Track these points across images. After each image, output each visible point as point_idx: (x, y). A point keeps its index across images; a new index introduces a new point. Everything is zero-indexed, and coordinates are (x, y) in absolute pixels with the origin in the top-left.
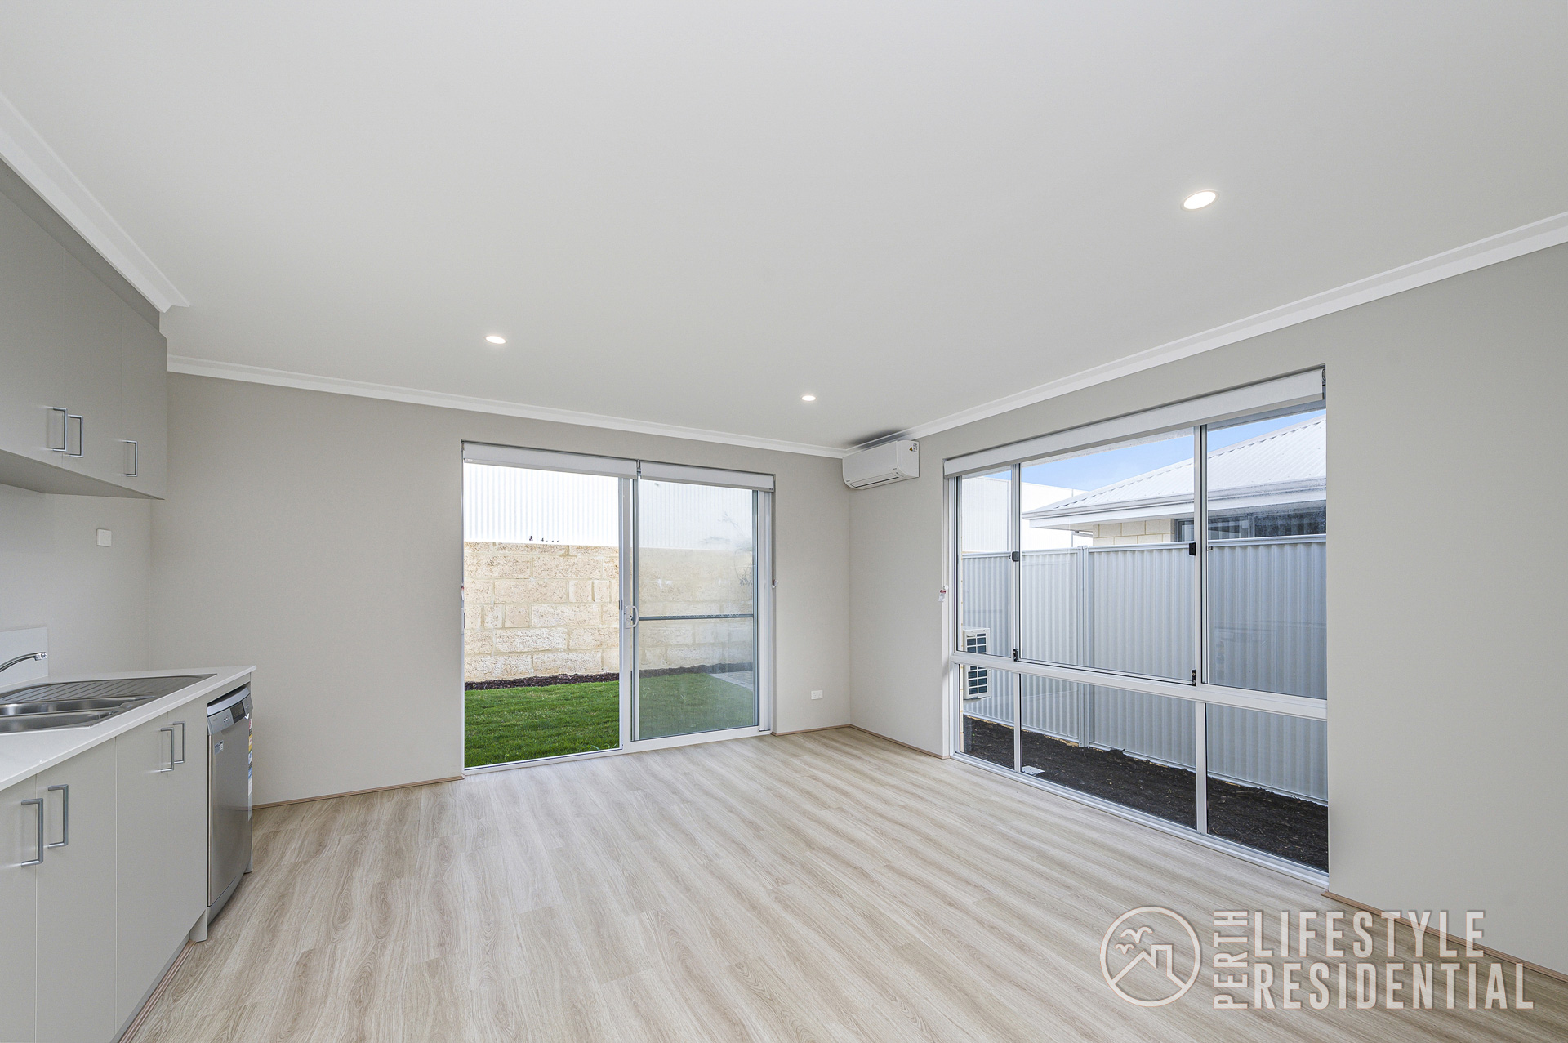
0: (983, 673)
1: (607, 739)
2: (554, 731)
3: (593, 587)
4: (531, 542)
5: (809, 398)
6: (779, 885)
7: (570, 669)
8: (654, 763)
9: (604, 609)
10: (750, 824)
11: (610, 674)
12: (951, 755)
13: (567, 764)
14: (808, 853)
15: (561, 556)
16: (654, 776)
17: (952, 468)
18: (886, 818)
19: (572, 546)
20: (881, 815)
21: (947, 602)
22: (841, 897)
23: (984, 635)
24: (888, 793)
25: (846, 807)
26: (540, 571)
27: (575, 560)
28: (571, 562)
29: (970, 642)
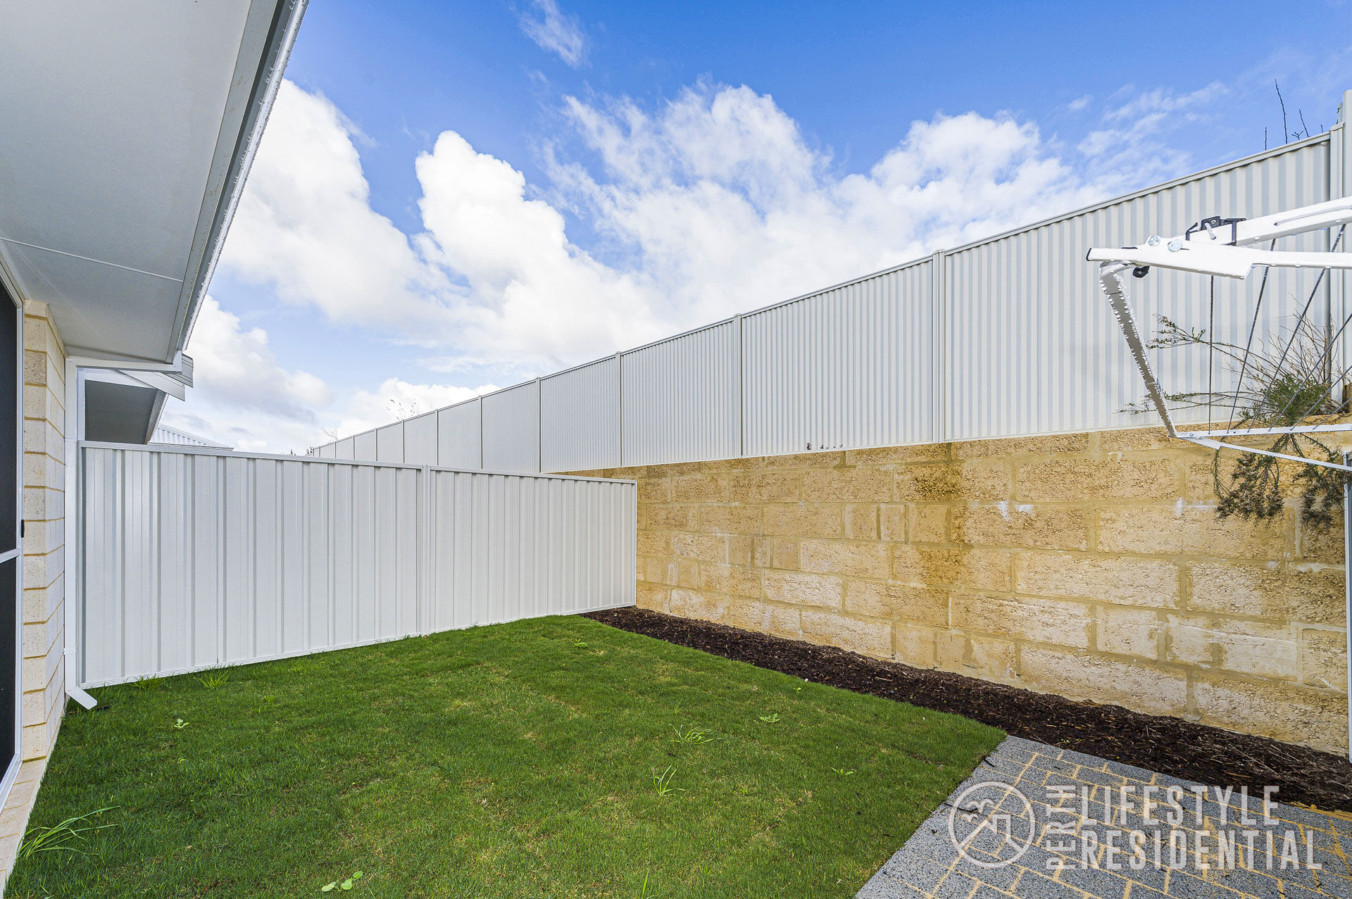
3: (878, 516)
4: (809, 452)
9: (897, 553)
15: (835, 468)
19: (851, 451)
26: (809, 492)
27: (853, 473)
28: (848, 475)
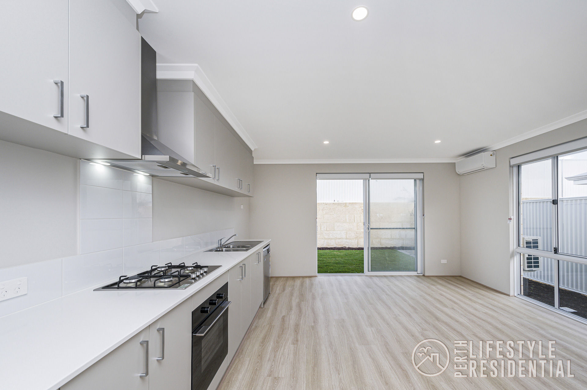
0: (537, 258)
1: (360, 270)
2: (342, 265)
3: (354, 217)
4: (334, 202)
5: (438, 142)
7: (347, 245)
8: (376, 280)
9: (358, 225)
10: (413, 307)
11: (360, 248)
12: (516, 295)
13: (347, 276)
14: (437, 322)
15: (344, 206)
16: (376, 284)
17: (514, 162)
18: (475, 316)
19: (348, 203)
20: (473, 314)
21: (513, 225)
23: (537, 240)
24: (478, 306)
25: (455, 308)
26: (337, 212)
27: (349, 208)
28: (347, 208)
29: (527, 243)
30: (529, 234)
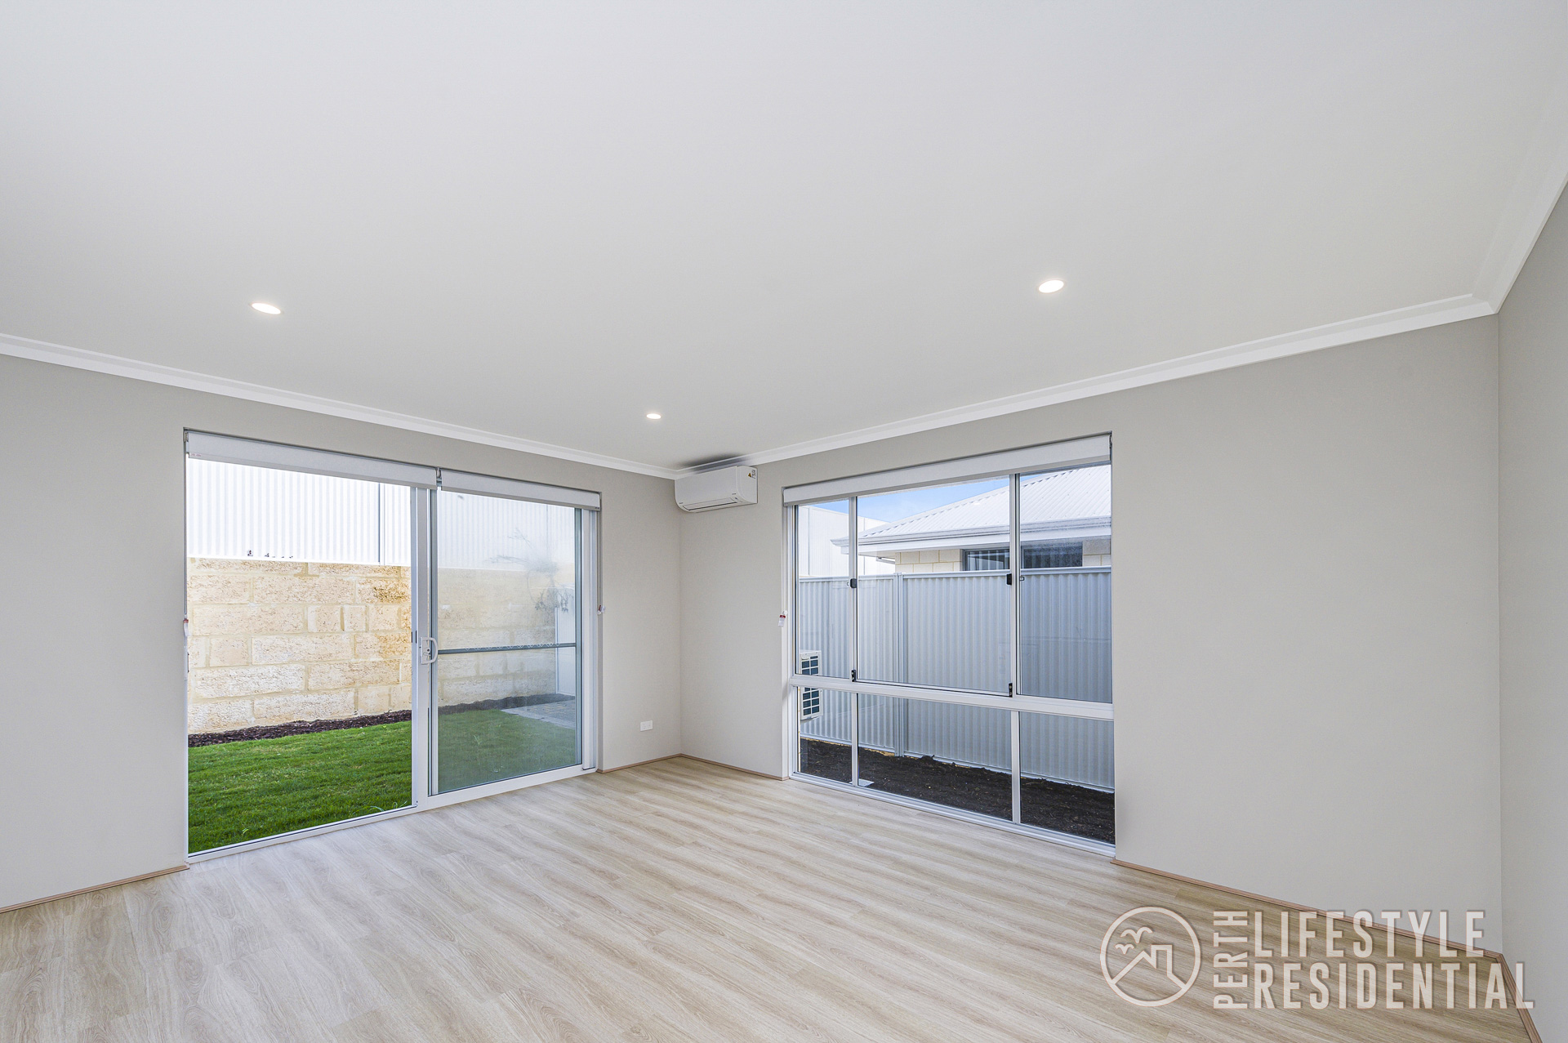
0: (816, 694)
1: (398, 796)
2: (308, 793)
3: (342, 614)
4: (250, 558)
5: (654, 416)
6: (654, 935)
7: (309, 714)
8: (462, 818)
9: (359, 640)
10: (601, 873)
11: (368, 717)
12: (790, 775)
13: (344, 834)
14: (675, 895)
15: (295, 575)
16: (467, 833)
17: (791, 496)
18: (744, 847)
19: (314, 564)
20: (739, 845)
21: (786, 627)
22: (723, 935)
23: (817, 657)
24: (740, 821)
25: (700, 841)
26: (264, 594)
27: (317, 581)
28: (310, 583)
29: (805, 664)
30: (809, 647)
